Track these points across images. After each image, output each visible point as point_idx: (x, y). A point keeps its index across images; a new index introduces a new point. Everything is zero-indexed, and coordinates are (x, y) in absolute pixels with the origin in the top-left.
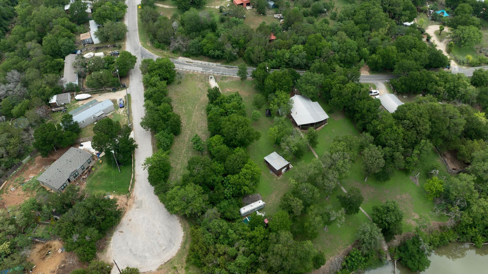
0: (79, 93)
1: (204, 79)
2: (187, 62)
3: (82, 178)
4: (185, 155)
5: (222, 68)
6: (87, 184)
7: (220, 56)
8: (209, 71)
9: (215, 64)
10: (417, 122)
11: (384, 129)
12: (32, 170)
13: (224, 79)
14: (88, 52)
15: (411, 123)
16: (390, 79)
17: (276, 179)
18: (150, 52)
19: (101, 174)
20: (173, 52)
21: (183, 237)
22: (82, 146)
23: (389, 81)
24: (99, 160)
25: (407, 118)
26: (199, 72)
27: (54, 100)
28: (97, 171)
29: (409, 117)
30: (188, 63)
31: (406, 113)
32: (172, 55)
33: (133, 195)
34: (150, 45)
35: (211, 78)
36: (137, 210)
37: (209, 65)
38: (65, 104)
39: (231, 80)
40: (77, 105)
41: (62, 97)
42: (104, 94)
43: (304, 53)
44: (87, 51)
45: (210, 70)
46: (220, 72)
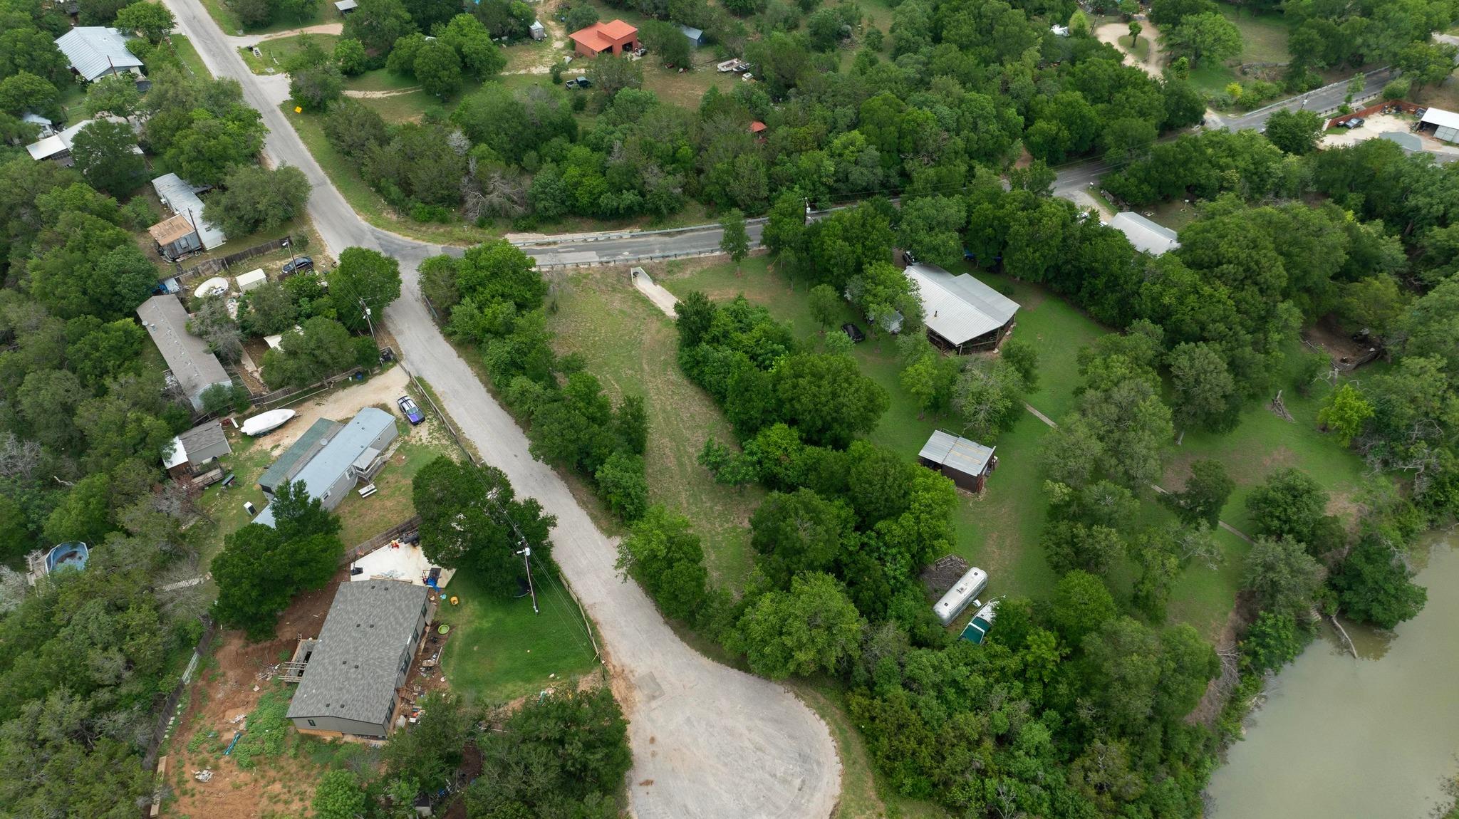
0: (247, 413)
1: (618, 281)
2: (537, 244)
3: (423, 669)
4: (695, 509)
5: (651, 239)
6: (452, 681)
7: (636, 208)
8: (621, 257)
9: (626, 234)
10: (1252, 264)
11: (1181, 300)
12: (227, 697)
13: (676, 270)
14: (203, 281)
15: (1241, 269)
16: (1100, 178)
17: (975, 503)
18: (409, 239)
19: (476, 637)
20: (481, 225)
21: (832, 733)
22: (359, 571)
23: (1098, 182)
24: (444, 597)
25: (1224, 260)
26: (593, 265)
27: (179, 455)
28: (460, 632)
29: (1230, 255)
30: (545, 247)
31: (1217, 246)
32: (483, 233)
33: (614, 667)
34: (394, 218)
35: (635, 274)
36: (654, 704)
37: (609, 239)
38: (214, 458)
39: (699, 269)
40: (261, 451)
41: (203, 439)
42: (333, 397)
43: (873, 152)
44: (199, 277)
45: (621, 254)
46: (652, 251)
